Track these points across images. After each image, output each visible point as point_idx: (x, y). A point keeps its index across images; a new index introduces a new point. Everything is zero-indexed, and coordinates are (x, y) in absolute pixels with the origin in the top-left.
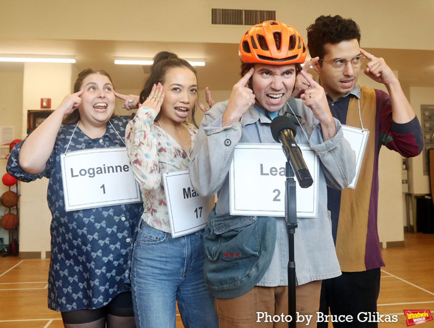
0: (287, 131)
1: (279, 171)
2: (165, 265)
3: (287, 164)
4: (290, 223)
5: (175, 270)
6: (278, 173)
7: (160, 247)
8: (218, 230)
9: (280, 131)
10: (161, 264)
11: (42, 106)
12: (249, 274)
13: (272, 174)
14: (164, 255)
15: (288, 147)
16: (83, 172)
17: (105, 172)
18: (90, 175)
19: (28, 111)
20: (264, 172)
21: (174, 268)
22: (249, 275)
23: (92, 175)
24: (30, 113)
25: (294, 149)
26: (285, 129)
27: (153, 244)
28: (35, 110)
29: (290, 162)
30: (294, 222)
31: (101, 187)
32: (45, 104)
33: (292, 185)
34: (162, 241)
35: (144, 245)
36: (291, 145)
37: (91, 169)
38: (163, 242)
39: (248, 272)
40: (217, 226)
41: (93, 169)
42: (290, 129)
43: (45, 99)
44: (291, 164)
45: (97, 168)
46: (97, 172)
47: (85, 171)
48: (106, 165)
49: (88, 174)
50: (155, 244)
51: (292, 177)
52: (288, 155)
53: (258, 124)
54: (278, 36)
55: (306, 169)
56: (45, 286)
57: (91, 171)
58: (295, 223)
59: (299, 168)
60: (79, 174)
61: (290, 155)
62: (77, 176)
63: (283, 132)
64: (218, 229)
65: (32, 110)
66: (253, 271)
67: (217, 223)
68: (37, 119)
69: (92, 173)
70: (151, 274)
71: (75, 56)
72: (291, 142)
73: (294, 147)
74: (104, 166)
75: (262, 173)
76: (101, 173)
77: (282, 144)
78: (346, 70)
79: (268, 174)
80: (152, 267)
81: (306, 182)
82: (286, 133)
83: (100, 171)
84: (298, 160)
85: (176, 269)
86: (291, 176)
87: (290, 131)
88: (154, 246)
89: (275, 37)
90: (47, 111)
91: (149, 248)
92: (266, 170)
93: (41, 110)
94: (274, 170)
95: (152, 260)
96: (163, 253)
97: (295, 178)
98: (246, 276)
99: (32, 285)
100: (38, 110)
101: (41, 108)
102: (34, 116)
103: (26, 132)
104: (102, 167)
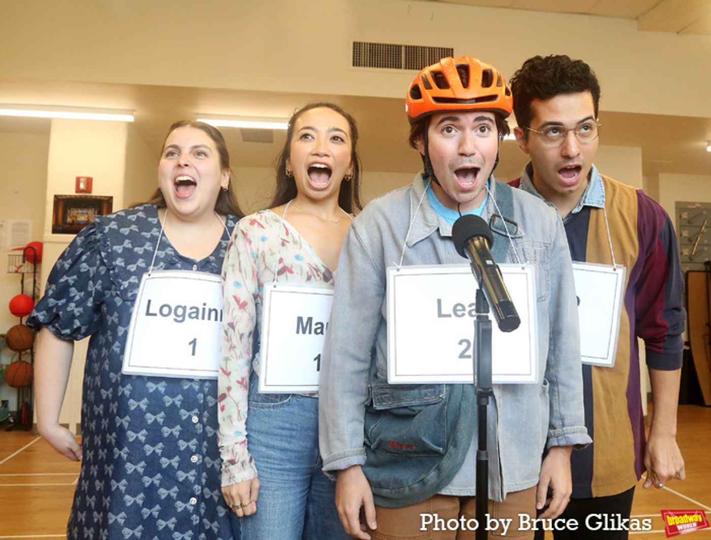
0: (479, 239)
1: (468, 309)
2: (290, 443)
3: (479, 293)
4: (482, 388)
5: (305, 451)
6: (466, 312)
7: (281, 413)
8: (379, 402)
9: (468, 239)
10: (282, 440)
11: (78, 190)
12: (423, 479)
13: (457, 315)
14: (288, 426)
15: (481, 266)
16: (166, 311)
17: (203, 318)
18: (176, 318)
19: (56, 196)
20: (443, 312)
21: (303, 447)
22: (425, 480)
23: (180, 319)
24: (58, 200)
25: (489, 269)
26: (475, 236)
27: (270, 407)
28: (65, 196)
29: (483, 290)
30: (487, 387)
31: (190, 343)
32: (82, 186)
33: (485, 327)
34: (285, 401)
35: (255, 408)
36: (486, 263)
37: (181, 307)
38: (286, 403)
39: (423, 476)
40: (379, 397)
41: (184, 308)
42: (483, 236)
43: (83, 178)
44: (484, 293)
45: (191, 308)
47: (170, 309)
48: (207, 305)
49: (172, 316)
50: (274, 406)
51: (485, 314)
52: (481, 278)
53: (435, 237)
54: (464, 71)
55: (509, 301)
56: (74, 480)
57: (180, 311)
58: (489, 389)
59: (498, 300)
60: (158, 312)
61: (484, 278)
62: (155, 315)
63: (473, 241)
64: (381, 401)
65: (61, 196)
66: (432, 476)
67: (380, 391)
68: (69, 209)
69: (181, 314)
70: (266, 459)
71: (133, 111)
72: (485, 258)
73: (490, 266)
74: (204, 307)
75: (440, 315)
76: (197, 317)
77: (469, 261)
78: (564, 146)
79: (450, 316)
80: (267, 446)
81: (510, 322)
82: (477, 242)
83: (196, 313)
84: (496, 287)
85: (307, 450)
86: (484, 312)
87: (484, 240)
88: (272, 410)
89: (460, 74)
90: (86, 196)
91: (264, 413)
92: (447, 309)
93: (75, 196)
94: (459, 308)
95: (267, 433)
96: (286, 422)
97: (491, 316)
98: (420, 481)
99: (54, 478)
100: (70, 196)
101: (77, 192)
102: (63, 204)
103: (50, 229)
104: (201, 308)
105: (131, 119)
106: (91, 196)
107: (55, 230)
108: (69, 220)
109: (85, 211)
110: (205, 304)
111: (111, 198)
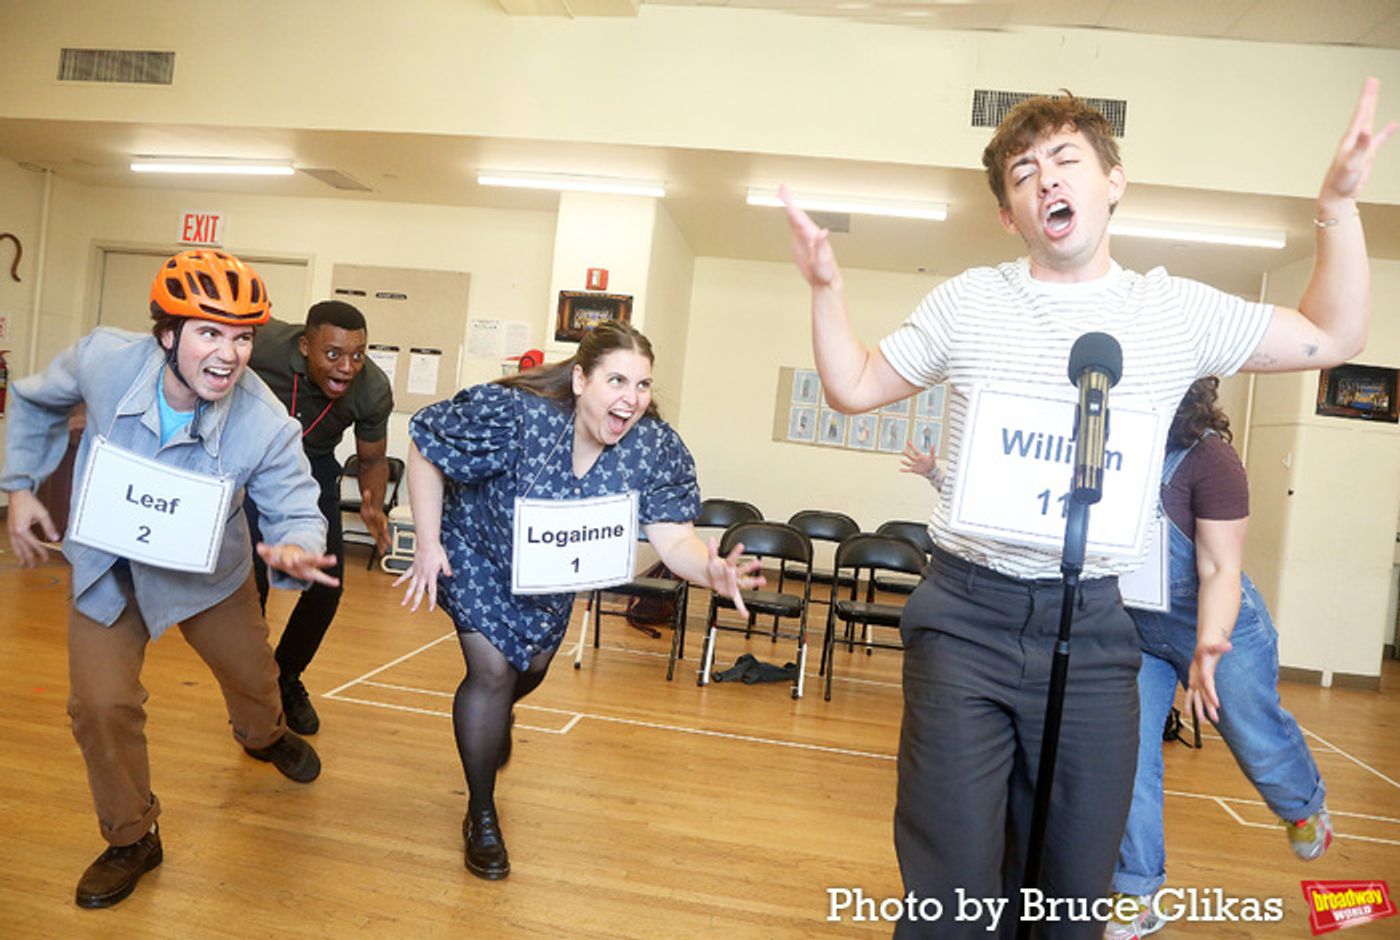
11: (589, 286)
16: (548, 537)
18: (558, 543)
19: (562, 292)
23: (562, 544)
24: (564, 297)
28: (574, 293)
32: (595, 282)
37: (563, 533)
41: (566, 534)
43: (597, 270)
46: (572, 539)
47: (552, 536)
49: (555, 541)
57: (562, 537)
60: (540, 539)
62: (537, 541)
65: (567, 292)
68: (578, 310)
69: (563, 539)
71: (665, 182)
74: (584, 530)
76: (578, 539)
90: (599, 294)
93: (586, 294)
100: (580, 294)
101: (588, 288)
102: (571, 303)
103: (553, 336)
104: (581, 531)
105: (661, 193)
106: (606, 295)
107: (559, 337)
108: (577, 325)
109: (597, 314)
110: (585, 527)
111: (631, 298)
